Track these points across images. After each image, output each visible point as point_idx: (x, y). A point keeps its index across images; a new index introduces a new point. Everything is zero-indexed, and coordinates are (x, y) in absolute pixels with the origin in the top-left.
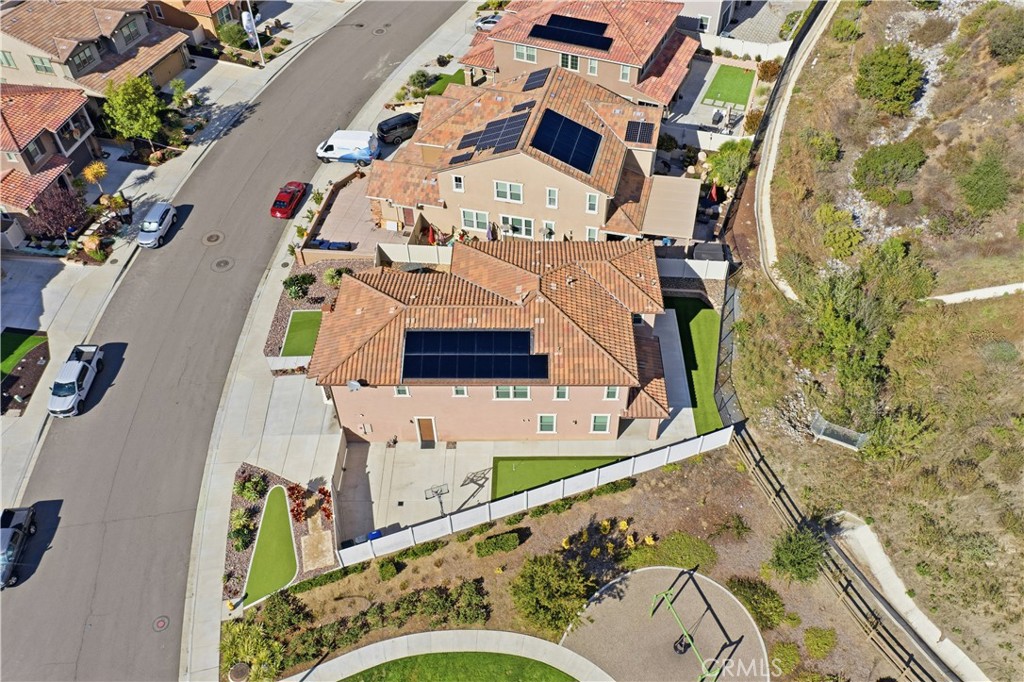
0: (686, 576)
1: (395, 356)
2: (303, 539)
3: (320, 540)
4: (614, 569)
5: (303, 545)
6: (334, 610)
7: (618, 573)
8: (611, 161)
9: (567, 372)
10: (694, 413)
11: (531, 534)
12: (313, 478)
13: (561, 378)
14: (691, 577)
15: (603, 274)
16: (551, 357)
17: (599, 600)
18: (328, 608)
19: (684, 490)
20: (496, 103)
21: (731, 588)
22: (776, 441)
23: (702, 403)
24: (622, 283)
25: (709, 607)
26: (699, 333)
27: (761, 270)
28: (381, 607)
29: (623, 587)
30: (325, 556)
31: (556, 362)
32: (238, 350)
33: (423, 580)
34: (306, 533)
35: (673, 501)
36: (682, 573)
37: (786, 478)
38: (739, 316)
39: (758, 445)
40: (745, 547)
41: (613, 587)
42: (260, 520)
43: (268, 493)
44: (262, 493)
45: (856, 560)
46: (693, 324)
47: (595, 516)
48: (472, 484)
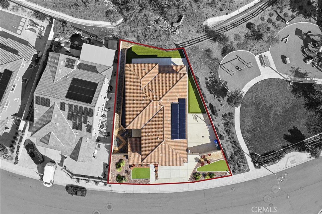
0: (221, 66)
1: (179, 142)
2: (213, 160)
3: (214, 156)
4: (219, 83)
5: (215, 160)
6: (230, 149)
7: (220, 82)
8: (87, 75)
9: (184, 93)
10: (173, 58)
11: (210, 103)
12: (195, 161)
13: (185, 95)
14: (221, 65)
15: (146, 81)
16: (179, 98)
17: (227, 87)
18: (230, 151)
19: (197, 64)
20: (58, 117)
21: (225, 56)
22: (182, 37)
23: (170, 55)
24: (149, 76)
25: (229, 62)
26: (142, 52)
27: (114, 28)
28: (230, 138)
29: (224, 81)
30: (218, 154)
31: (181, 96)
32: (147, 192)
33: (223, 129)
34: (212, 159)
35: (200, 67)
36: (220, 67)
37: (193, 37)
38: (134, 39)
39: (183, 42)
40: (213, 51)
41: (224, 84)
42: (206, 172)
43: (198, 172)
44: (199, 174)
45: (216, 24)
46: (138, 54)
47: (205, 87)
48: (197, 119)
